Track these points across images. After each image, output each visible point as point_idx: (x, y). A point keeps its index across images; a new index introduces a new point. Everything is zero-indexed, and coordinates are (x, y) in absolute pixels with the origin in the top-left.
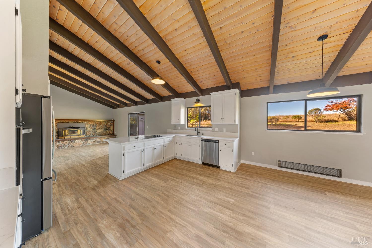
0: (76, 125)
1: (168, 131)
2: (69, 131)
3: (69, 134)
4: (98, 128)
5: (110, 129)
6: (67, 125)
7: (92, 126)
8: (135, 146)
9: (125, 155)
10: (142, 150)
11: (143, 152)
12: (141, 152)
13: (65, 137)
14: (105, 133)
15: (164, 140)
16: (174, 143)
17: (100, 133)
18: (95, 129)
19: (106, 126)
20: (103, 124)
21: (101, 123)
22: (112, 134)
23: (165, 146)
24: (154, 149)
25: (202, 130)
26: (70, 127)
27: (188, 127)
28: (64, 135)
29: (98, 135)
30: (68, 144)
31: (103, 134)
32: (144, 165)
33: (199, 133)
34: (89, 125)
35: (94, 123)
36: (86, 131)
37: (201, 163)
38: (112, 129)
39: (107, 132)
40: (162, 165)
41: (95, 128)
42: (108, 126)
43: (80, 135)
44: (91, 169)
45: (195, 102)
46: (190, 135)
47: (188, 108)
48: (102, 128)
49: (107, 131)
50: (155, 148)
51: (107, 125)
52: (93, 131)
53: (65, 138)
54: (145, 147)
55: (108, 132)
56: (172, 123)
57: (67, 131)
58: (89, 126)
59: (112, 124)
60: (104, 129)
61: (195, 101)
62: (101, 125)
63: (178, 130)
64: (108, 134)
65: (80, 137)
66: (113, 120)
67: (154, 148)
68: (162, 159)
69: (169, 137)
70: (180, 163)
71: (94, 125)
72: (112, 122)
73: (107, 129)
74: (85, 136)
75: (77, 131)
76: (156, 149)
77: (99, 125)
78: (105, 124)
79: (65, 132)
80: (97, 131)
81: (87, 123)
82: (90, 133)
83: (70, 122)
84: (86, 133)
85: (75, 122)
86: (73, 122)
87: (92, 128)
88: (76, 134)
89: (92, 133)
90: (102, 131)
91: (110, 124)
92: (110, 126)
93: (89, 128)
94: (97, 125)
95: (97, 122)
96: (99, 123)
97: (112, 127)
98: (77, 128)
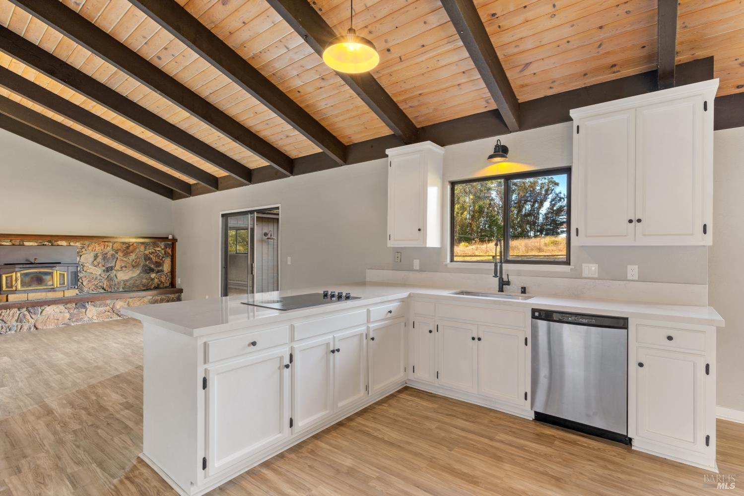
0: (46, 254)
1: (372, 275)
2: (21, 275)
3: (23, 284)
4: (123, 265)
5: (160, 268)
6: (18, 256)
7: (100, 257)
8: (254, 344)
9: (210, 383)
10: (281, 358)
11: (287, 366)
12: (279, 368)
13: (7, 296)
14: (144, 281)
15: (368, 311)
16: (403, 324)
17: (128, 284)
18: (111, 268)
19: (147, 258)
20: (138, 250)
21: (131, 248)
22: (168, 284)
23: (373, 339)
24: (333, 352)
25: (519, 273)
26: (27, 260)
27: (452, 260)
28: (4, 288)
29: (121, 290)
30: (17, 321)
31: (137, 287)
32: (291, 425)
33: (508, 283)
34: (92, 254)
35: (109, 249)
36: (80, 275)
37: (531, 416)
38: (166, 267)
39: (153, 280)
40: (360, 420)
41: (113, 264)
42: (154, 259)
43: (62, 289)
44: (75, 432)
45: (491, 157)
46: (468, 293)
47: (453, 184)
48: (133, 267)
49: (153, 275)
50: (336, 348)
51: (151, 256)
52: (105, 275)
53: (7, 301)
54: (296, 345)
55: (156, 280)
56: (390, 244)
57: (14, 274)
58: (91, 259)
59: (169, 251)
60: (140, 269)
61: (492, 152)
62: (133, 256)
63: (410, 269)
64: (153, 286)
65: (59, 295)
66: (170, 237)
67: (332, 349)
68: (362, 392)
69: (385, 298)
70: (436, 411)
71: (109, 255)
72: (169, 245)
73: (152, 270)
74: (77, 291)
75: (51, 274)
76: (338, 350)
77: (124, 255)
78: (145, 251)
79: (9, 279)
80: (118, 275)
81: (83, 248)
82: (93, 283)
83: (26, 244)
84: (80, 280)
85: (46, 243)
86: (36, 244)
87: (100, 265)
88: (46, 285)
89: (100, 282)
90: (135, 275)
91: (163, 252)
92: (163, 257)
93: (90, 267)
94: (117, 256)
95: (118, 245)
96: (124, 246)
97: (168, 261)
98: (51, 265)
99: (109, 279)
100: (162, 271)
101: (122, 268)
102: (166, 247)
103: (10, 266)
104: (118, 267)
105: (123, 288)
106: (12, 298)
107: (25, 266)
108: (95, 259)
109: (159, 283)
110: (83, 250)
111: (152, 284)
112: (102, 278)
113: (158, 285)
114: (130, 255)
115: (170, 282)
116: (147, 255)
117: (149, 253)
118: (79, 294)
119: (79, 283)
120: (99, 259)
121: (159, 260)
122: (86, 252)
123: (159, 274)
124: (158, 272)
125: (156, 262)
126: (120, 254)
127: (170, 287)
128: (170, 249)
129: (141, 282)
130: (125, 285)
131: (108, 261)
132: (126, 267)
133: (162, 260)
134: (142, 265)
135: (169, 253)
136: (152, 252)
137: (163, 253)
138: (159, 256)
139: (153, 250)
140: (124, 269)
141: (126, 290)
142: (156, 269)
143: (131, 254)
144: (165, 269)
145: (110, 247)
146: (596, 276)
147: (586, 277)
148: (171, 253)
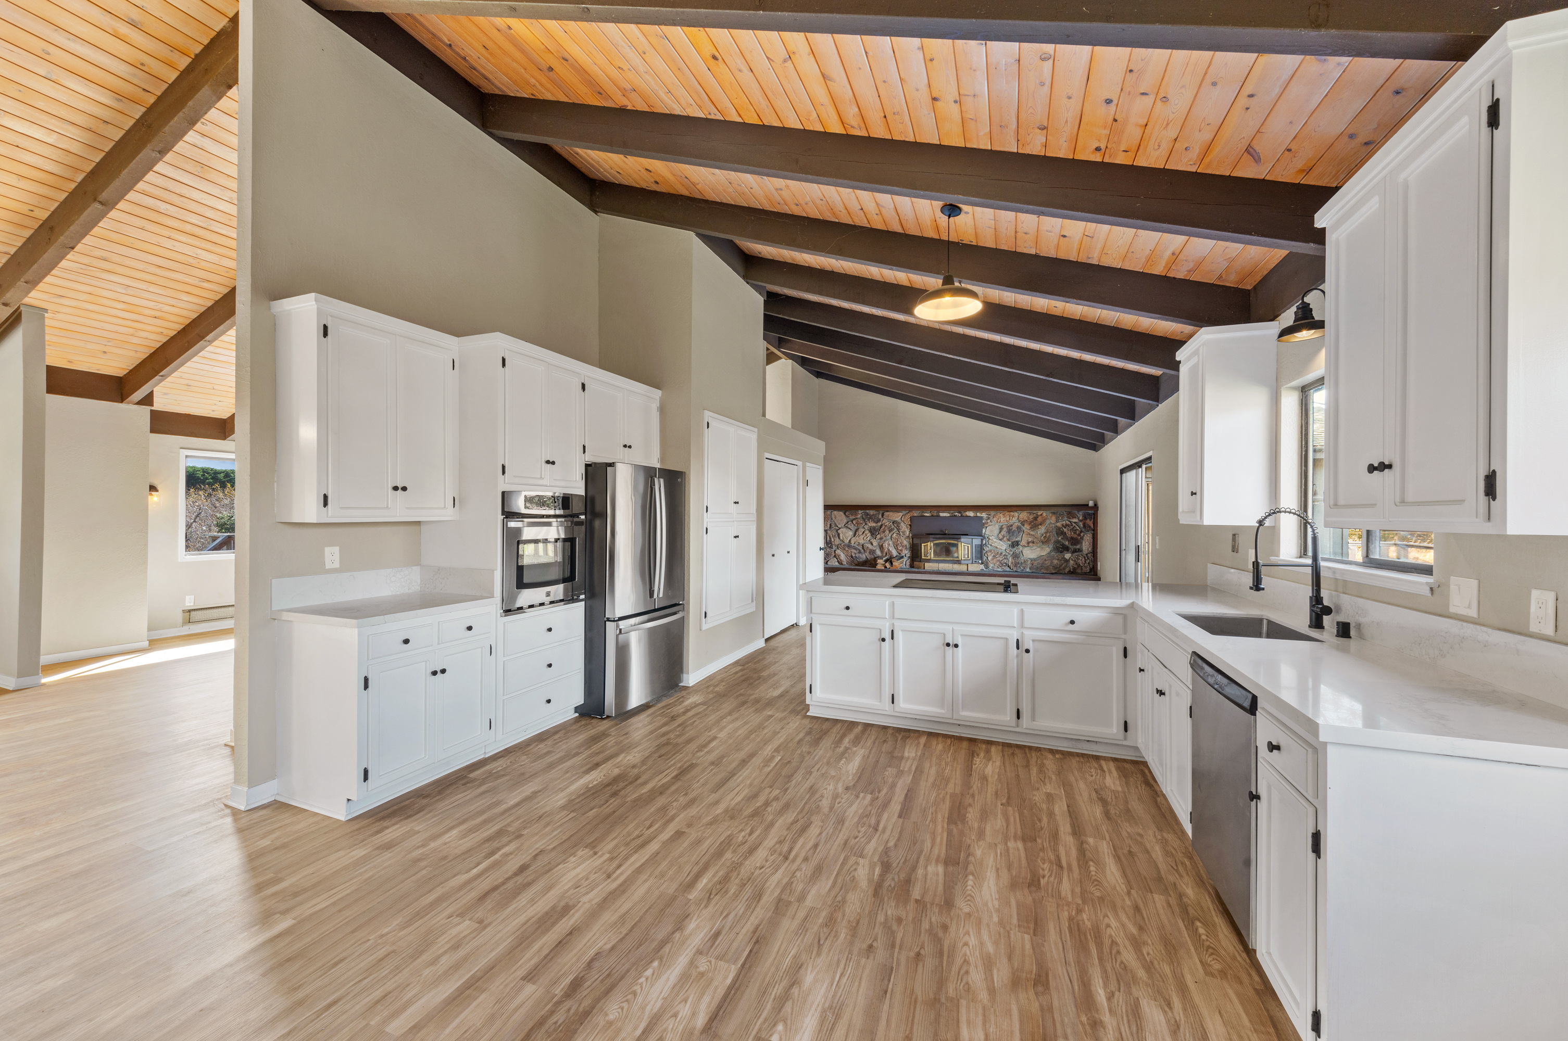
0: (956, 525)
2: (934, 544)
3: (936, 554)
4: (1030, 540)
5: (1078, 547)
6: (935, 527)
7: (1005, 529)
13: (925, 564)
14: (1055, 562)
17: (1035, 563)
18: (1017, 543)
19: (1060, 532)
20: (1048, 522)
21: (1040, 519)
22: (1087, 568)
26: (942, 531)
28: (923, 555)
29: (1032, 572)
31: (1047, 568)
34: (997, 526)
36: (986, 549)
38: (1086, 546)
39: (1067, 561)
41: (1019, 539)
42: (1069, 534)
43: (966, 562)
48: (1043, 542)
49: (1067, 556)
51: (1065, 530)
52: (1011, 551)
55: (1072, 562)
57: (929, 543)
58: (996, 531)
59: (1089, 523)
60: (1051, 546)
62: (1042, 530)
63: (1246, 568)
64: (1067, 570)
65: (963, 568)
66: (1091, 504)
71: (1014, 528)
72: (1089, 514)
73: (1066, 549)
74: (982, 567)
75: (956, 546)
77: (1031, 528)
78: (1057, 522)
79: (926, 547)
80: (1024, 552)
81: (989, 518)
82: (998, 559)
83: (942, 514)
84: (986, 555)
85: (956, 514)
86: (949, 515)
87: (1005, 539)
88: (953, 557)
89: (1005, 558)
90: (1044, 553)
91: (1081, 524)
92: (1081, 532)
93: (995, 540)
94: (1024, 528)
95: (1024, 515)
96: (1031, 517)
97: (1088, 538)
98: (957, 536)
99: (1016, 556)
100: (1080, 550)
101: (1028, 543)
102: (1085, 518)
103: (929, 536)
104: (1024, 543)
105: (1030, 569)
106: (929, 566)
107: (938, 536)
108: (1000, 532)
109: (1076, 566)
110: (989, 521)
111: (1066, 566)
112: (1007, 554)
113: (1074, 569)
114: (1038, 528)
115: (1091, 566)
116: (1060, 528)
117: (1063, 525)
118: (985, 569)
119: (985, 558)
120: (1003, 533)
121: (1075, 536)
122: (991, 523)
123: (1076, 554)
124: (1075, 551)
125: (1072, 538)
126: (1026, 528)
127: (1092, 573)
128: (1090, 520)
129: (1052, 562)
130: (1032, 564)
131: (1013, 535)
132: (1033, 543)
133: (1079, 535)
134: (1052, 541)
135: (1090, 527)
136: (1067, 525)
137: (1082, 526)
138: (1076, 530)
139: (1067, 522)
140: (1031, 544)
141: (1034, 571)
142: (1072, 547)
143: (1040, 527)
144: (1084, 549)
145: (1015, 519)
146: (1473, 613)
147: (1457, 614)
148: (1092, 527)
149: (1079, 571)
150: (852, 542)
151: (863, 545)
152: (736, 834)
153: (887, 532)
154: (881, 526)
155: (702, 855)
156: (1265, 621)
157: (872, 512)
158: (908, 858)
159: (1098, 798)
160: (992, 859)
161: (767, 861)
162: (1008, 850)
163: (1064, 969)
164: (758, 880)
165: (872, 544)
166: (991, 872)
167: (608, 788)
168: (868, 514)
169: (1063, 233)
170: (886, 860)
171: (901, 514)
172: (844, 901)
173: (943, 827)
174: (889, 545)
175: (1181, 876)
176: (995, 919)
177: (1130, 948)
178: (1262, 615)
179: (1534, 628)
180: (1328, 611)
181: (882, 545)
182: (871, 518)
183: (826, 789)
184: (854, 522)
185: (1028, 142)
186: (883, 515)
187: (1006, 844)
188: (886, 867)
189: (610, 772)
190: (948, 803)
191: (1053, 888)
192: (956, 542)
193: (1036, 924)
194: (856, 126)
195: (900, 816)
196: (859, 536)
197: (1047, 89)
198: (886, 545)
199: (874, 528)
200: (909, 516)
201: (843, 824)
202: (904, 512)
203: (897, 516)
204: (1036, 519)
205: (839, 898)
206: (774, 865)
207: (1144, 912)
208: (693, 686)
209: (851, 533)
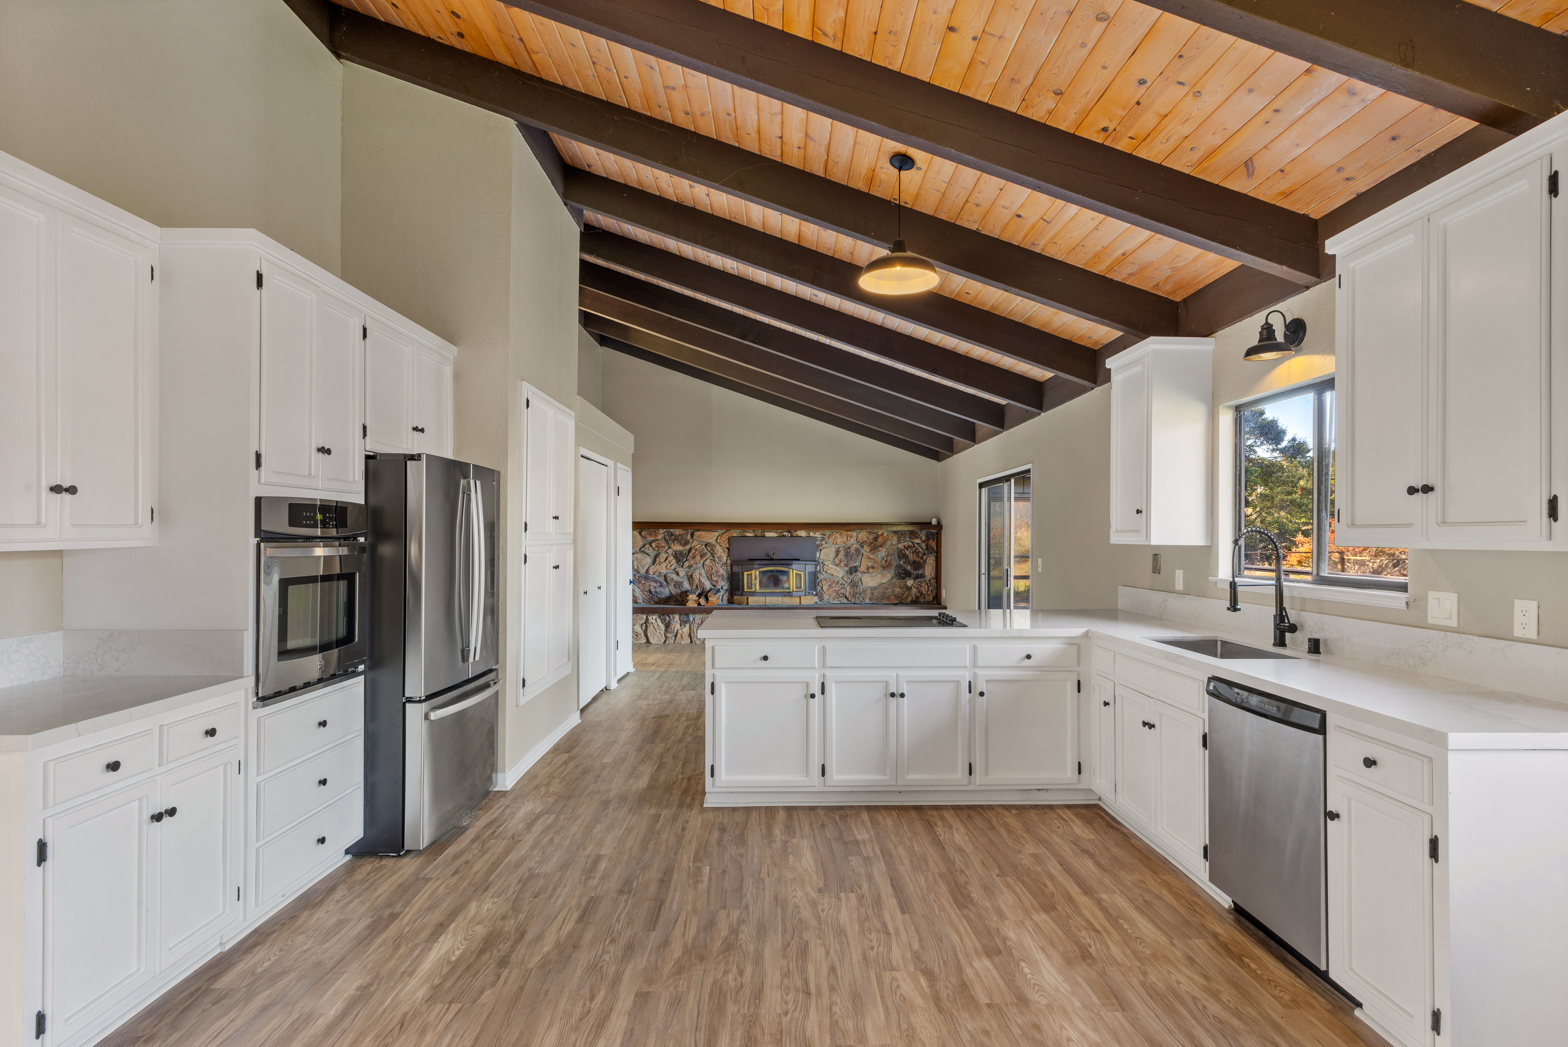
0: (785, 548)
1: (1125, 597)
2: (759, 573)
3: (761, 586)
4: (870, 564)
5: (920, 572)
6: (759, 550)
7: (842, 552)
13: (748, 598)
14: (897, 590)
17: (876, 593)
18: (856, 570)
19: (902, 555)
20: (889, 543)
21: (880, 540)
22: (931, 598)
26: (768, 555)
28: (746, 590)
29: (867, 601)
31: (888, 598)
34: (833, 549)
35: (853, 541)
36: (821, 577)
38: (929, 571)
39: (909, 589)
41: (857, 564)
42: (912, 557)
43: (799, 594)
48: (883, 567)
49: (910, 583)
51: (907, 552)
52: (848, 579)
53: (748, 604)
55: (914, 590)
57: (753, 572)
58: (833, 555)
59: (933, 544)
60: (892, 572)
62: (883, 552)
64: (909, 599)
65: (795, 601)
66: (934, 522)
71: (852, 550)
72: (932, 534)
73: (907, 574)
74: (816, 599)
75: (788, 573)
77: (871, 550)
78: (899, 543)
79: (749, 577)
80: (863, 579)
81: (824, 539)
82: (834, 589)
83: (767, 534)
84: (820, 584)
85: (785, 533)
86: (776, 535)
87: (842, 564)
88: (783, 588)
89: (842, 588)
90: (885, 580)
91: (924, 545)
92: (924, 554)
93: (830, 566)
94: (862, 551)
95: (863, 535)
96: (871, 537)
97: (930, 561)
98: (788, 562)
99: (854, 585)
100: (923, 576)
101: (868, 569)
102: (928, 538)
103: (751, 562)
104: (863, 568)
105: (870, 599)
106: (752, 600)
107: (765, 562)
108: (837, 556)
109: (918, 595)
110: (824, 542)
111: (908, 595)
112: (844, 582)
113: (917, 598)
114: (879, 551)
115: (934, 594)
116: (901, 551)
117: (905, 547)
118: (819, 602)
119: (819, 588)
120: (841, 556)
121: (918, 559)
122: (826, 545)
123: (918, 580)
124: (917, 577)
125: (914, 562)
126: (866, 548)
127: (935, 602)
128: (933, 541)
129: (893, 591)
130: (872, 594)
131: (851, 559)
132: (873, 568)
133: (922, 558)
134: (894, 566)
135: (933, 548)
136: (909, 546)
137: (925, 547)
138: (918, 552)
139: (909, 543)
140: (871, 570)
141: (874, 602)
142: (914, 573)
143: (880, 549)
144: (927, 574)
145: (853, 539)
146: (1453, 623)
147: (1435, 625)
148: (935, 548)
149: (922, 600)
150: (651, 572)
151: (665, 576)
152: (722, 978)
153: (698, 558)
154: (690, 550)
155: (695, 1016)
156: (1219, 643)
157: (677, 532)
158: (945, 958)
159: (1081, 850)
160: (1029, 939)
161: (786, 1003)
162: (1037, 925)
163: (1173, 1038)
164: (793, 1030)
165: (678, 574)
166: (1038, 953)
167: (485, 957)
168: (672, 534)
169: (1019, 213)
170: (923, 967)
171: (716, 534)
172: (911, 1028)
173: (957, 914)
174: (700, 574)
175: (1202, 916)
176: (1078, 1004)
177: (1211, 1000)
178: (1216, 637)
179: (1518, 633)
180: (1293, 628)
181: (691, 576)
182: (676, 539)
183: (795, 897)
184: (653, 545)
185: (1035, 104)
186: (692, 536)
187: (1032, 919)
188: (929, 975)
189: (470, 932)
190: (943, 885)
191: (1106, 956)
192: (786, 569)
193: (1117, 998)
194: (831, 35)
195: (903, 912)
196: (660, 563)
197: (1085, 51)
198: (696, 576)
199: (681, 553)
200: (726, 536)
201: (846, 936)
202: (720, 532)
203: (711, 537)
204: (876, 539)
205: (904, 1026)
206: (799, 1006)
207: (1197, 960)
208: (513, 790)
209: (649, 560)
